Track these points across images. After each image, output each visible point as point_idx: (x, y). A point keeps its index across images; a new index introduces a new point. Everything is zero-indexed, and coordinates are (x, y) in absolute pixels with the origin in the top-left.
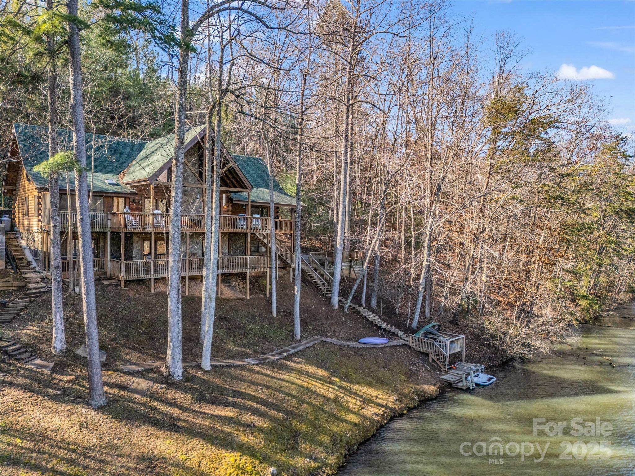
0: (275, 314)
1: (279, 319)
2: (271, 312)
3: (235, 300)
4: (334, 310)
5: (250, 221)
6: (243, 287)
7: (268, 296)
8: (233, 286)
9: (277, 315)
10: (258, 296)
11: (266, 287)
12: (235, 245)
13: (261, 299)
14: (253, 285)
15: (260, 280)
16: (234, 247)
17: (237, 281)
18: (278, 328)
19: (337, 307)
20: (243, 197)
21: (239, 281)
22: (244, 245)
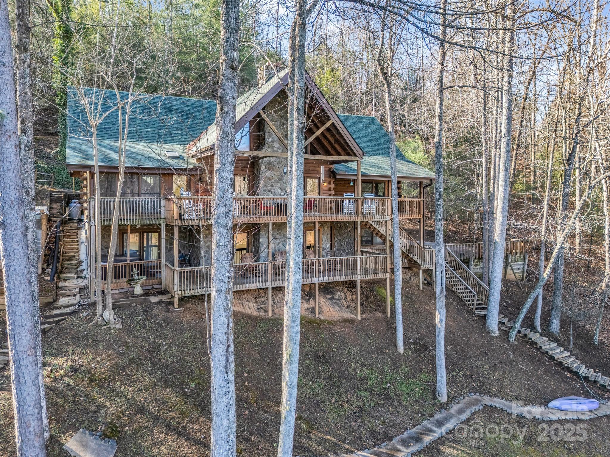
0: (401, 349)
1: (408, 357)
2: (395, 346)
3: (341, 322)
4: (493, 338)
5: (360, 203)
6: (352, 300)
7: (389, 315)
8: (338, 299)
9: (405, 349)
10: (374, 314)
11: (385, 299)
12: (340, 235)
13: (378, 320)
14: (366, 297)
15: (377, 288)
16: (339, 238)
17: (342, 291)
18: (407, 377)
19: (497, 333)
20: (350, 169)
21: (346, 290)
22: (352, 235)
